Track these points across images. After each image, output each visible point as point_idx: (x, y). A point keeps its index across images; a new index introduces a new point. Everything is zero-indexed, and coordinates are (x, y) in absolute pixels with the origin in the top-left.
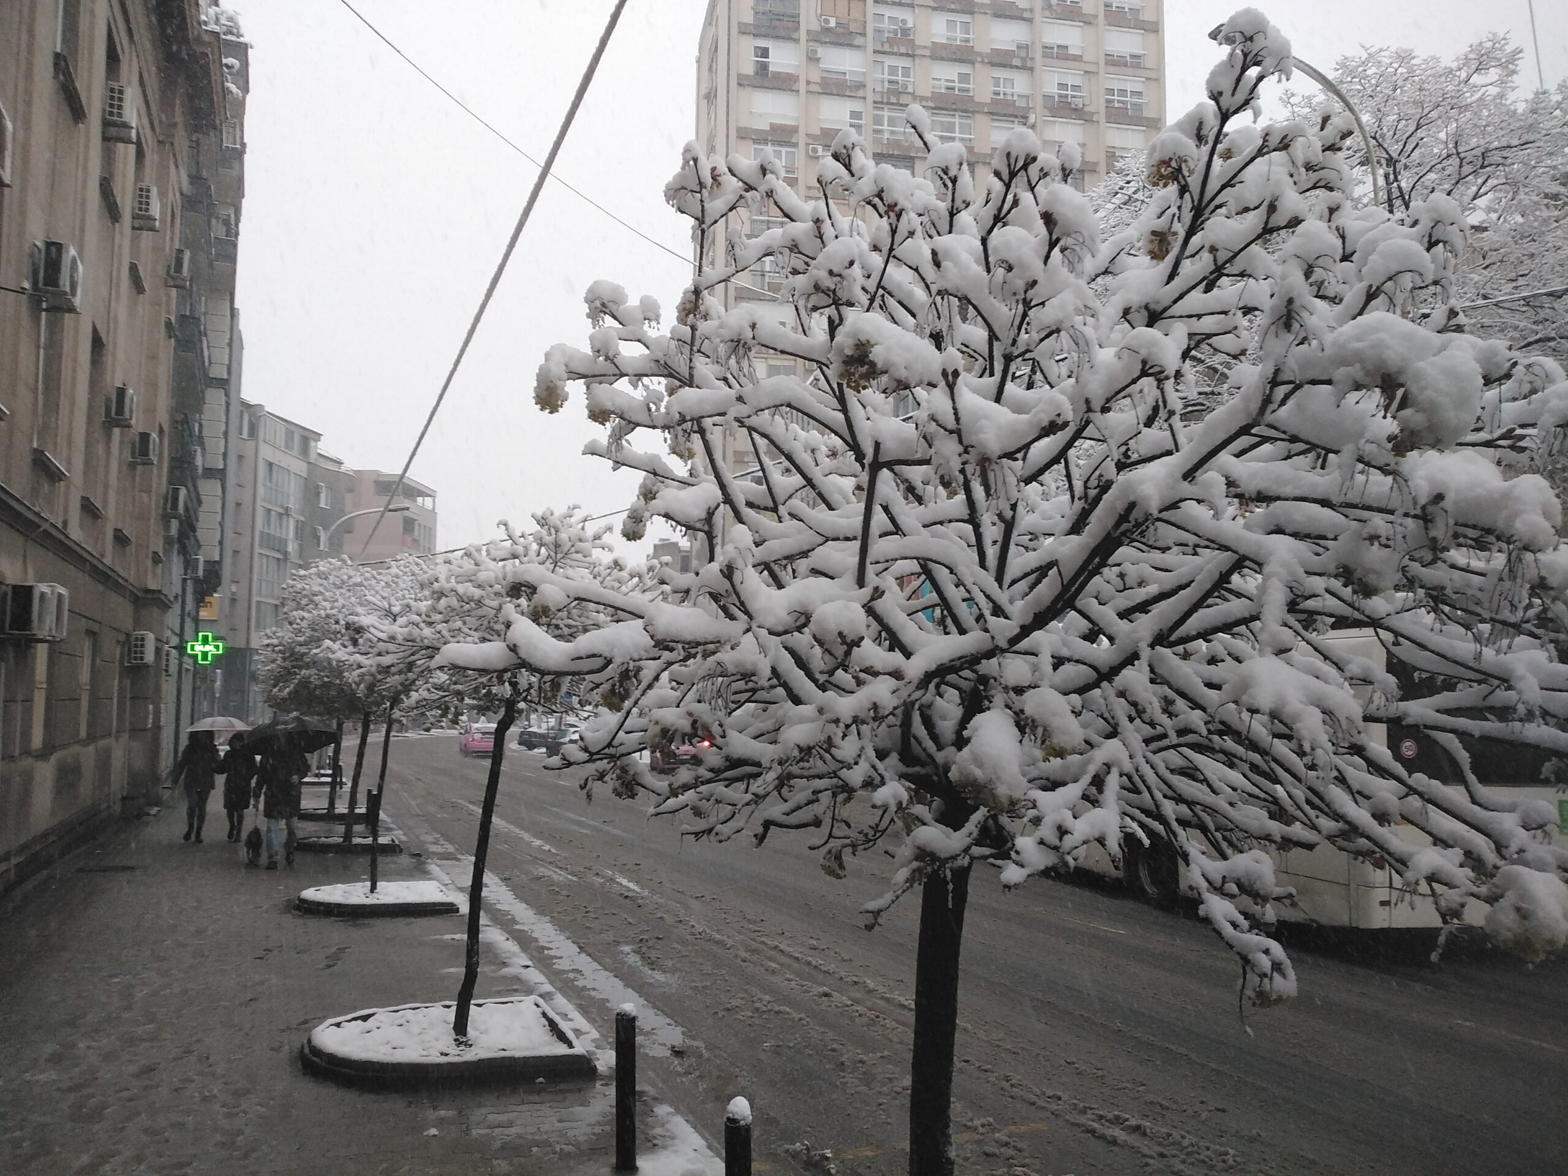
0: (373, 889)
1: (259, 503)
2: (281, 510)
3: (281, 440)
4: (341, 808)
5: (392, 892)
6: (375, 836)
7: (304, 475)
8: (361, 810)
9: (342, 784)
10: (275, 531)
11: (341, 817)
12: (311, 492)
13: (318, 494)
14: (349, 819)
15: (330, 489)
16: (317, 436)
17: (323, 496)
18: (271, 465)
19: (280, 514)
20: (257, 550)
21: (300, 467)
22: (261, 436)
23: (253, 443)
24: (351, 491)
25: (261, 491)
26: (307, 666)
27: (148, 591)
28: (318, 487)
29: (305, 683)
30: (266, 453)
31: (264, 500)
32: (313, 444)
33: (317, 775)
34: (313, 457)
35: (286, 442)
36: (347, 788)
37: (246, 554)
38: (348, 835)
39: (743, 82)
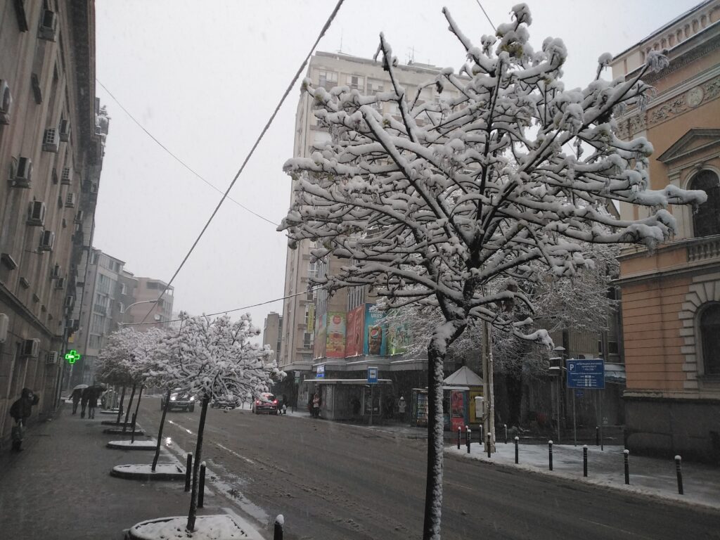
0: (132, 442)
1: (95, 292)
2: (105, 295)
3: (107, 265)
4: (122, 421)
5: (138, 443)
6: (134, 430)
7: (116, 280)
8: (130, 422)
9: (123, 414)
10: (101, 304)
11: (122, 424)
12: (119, 287)
13: (122, 288)
14: (125, 425)
15: (127, 286)
16: (123, 263)
17: (123, 289)
18: (102, 275)
19: (104, 297)
20: (93, 312)
21: (114, 276)
22: (99, 263)
23: (95, 266)
24: (136, 287)
25: (97, 287)
26: (115, 367)
27: (56, 336)
28: (122, 285)
29: (114, 373)
30: (100, 270)
31: (98, 290)
32: (121, 266)
33: (112, 410)
34: (121, 272)
35: (110, 266)
36: (125, 415)
37: (88, 313)
38: (125, 429)
39: (313, 128)
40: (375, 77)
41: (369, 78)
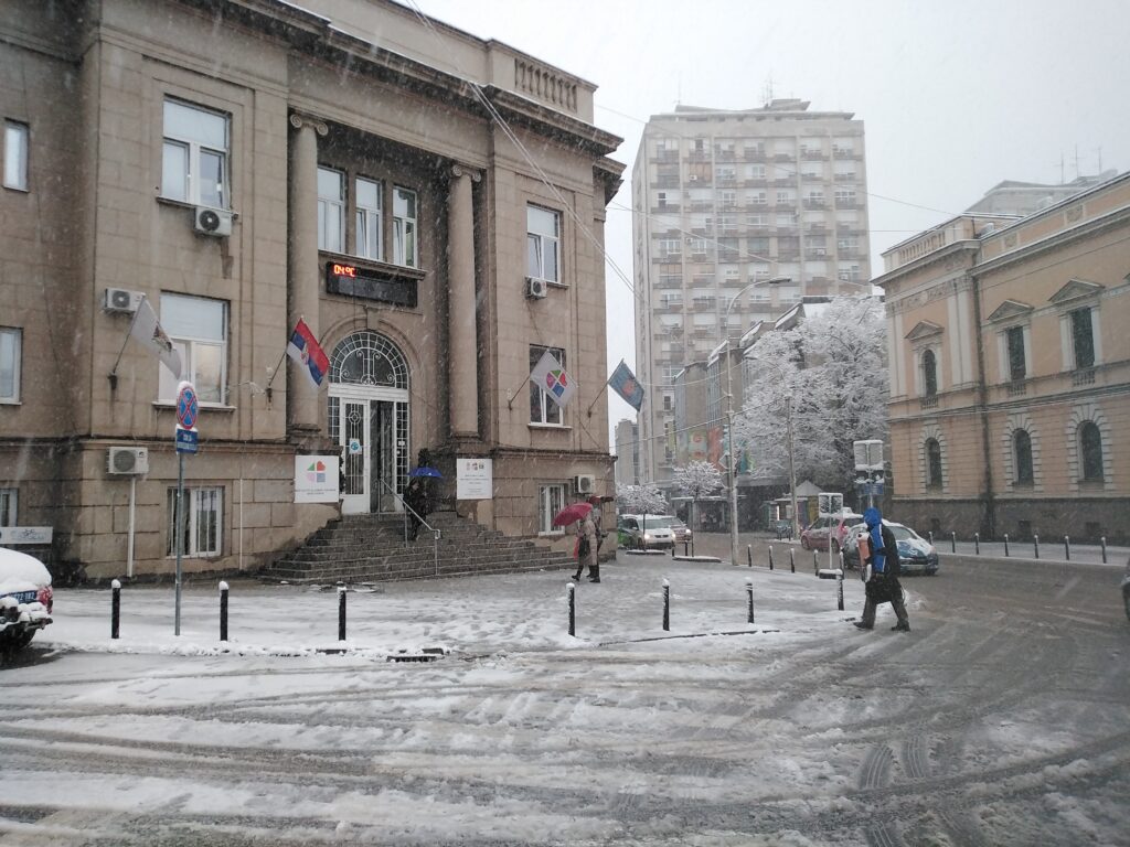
39: (653, 211)
40: (723, 135)
41: (716, 138)
